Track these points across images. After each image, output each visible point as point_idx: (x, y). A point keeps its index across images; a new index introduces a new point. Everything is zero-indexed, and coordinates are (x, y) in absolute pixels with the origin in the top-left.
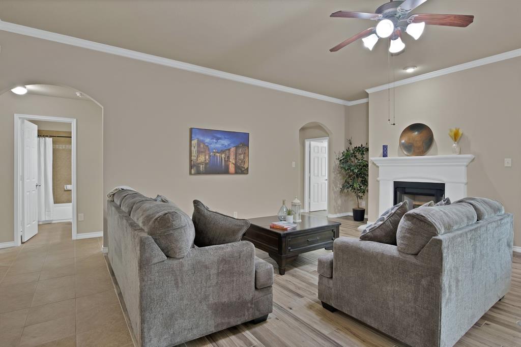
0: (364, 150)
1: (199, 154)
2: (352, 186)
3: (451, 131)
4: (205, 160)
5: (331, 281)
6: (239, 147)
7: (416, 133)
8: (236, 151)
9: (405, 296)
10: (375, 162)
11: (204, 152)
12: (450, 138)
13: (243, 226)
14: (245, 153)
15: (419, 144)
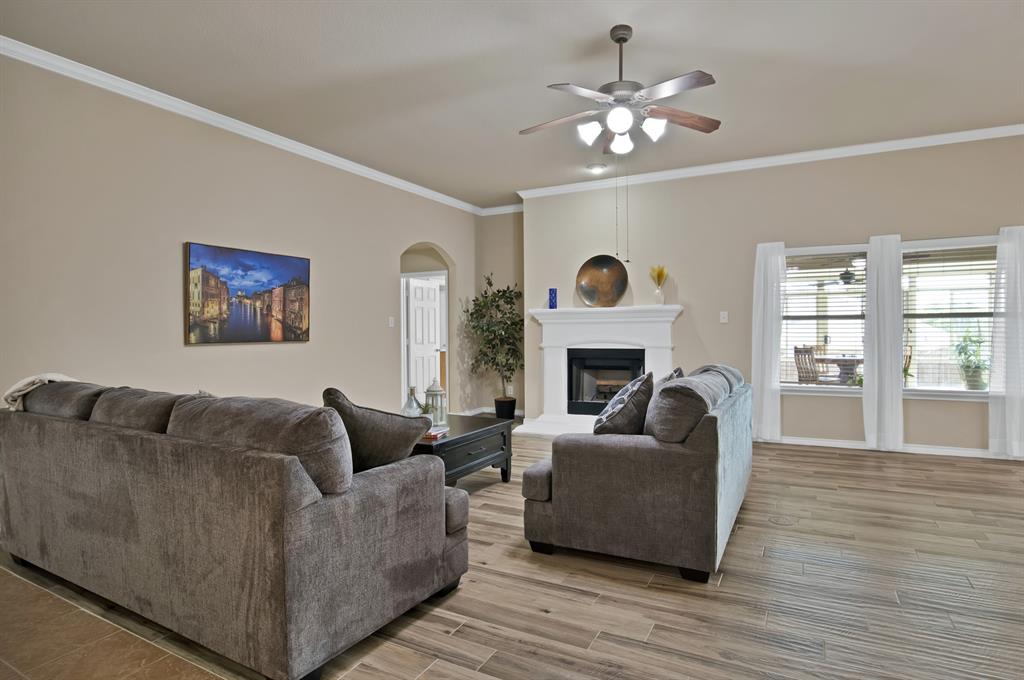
0: (514, 296)
1: (207, 299)
2: (494, 361)
3: (653, 270)
4: (221, 314)
5: (549, 506)
6: (290, 286)
7: (605, 270)
8: (284, 294)
9: (670, 499)
10: (536, 317)
11: (218, 296)
12: (651, 280)
13: (422, 428)
14: (301, 299)
15: (607, 288)
